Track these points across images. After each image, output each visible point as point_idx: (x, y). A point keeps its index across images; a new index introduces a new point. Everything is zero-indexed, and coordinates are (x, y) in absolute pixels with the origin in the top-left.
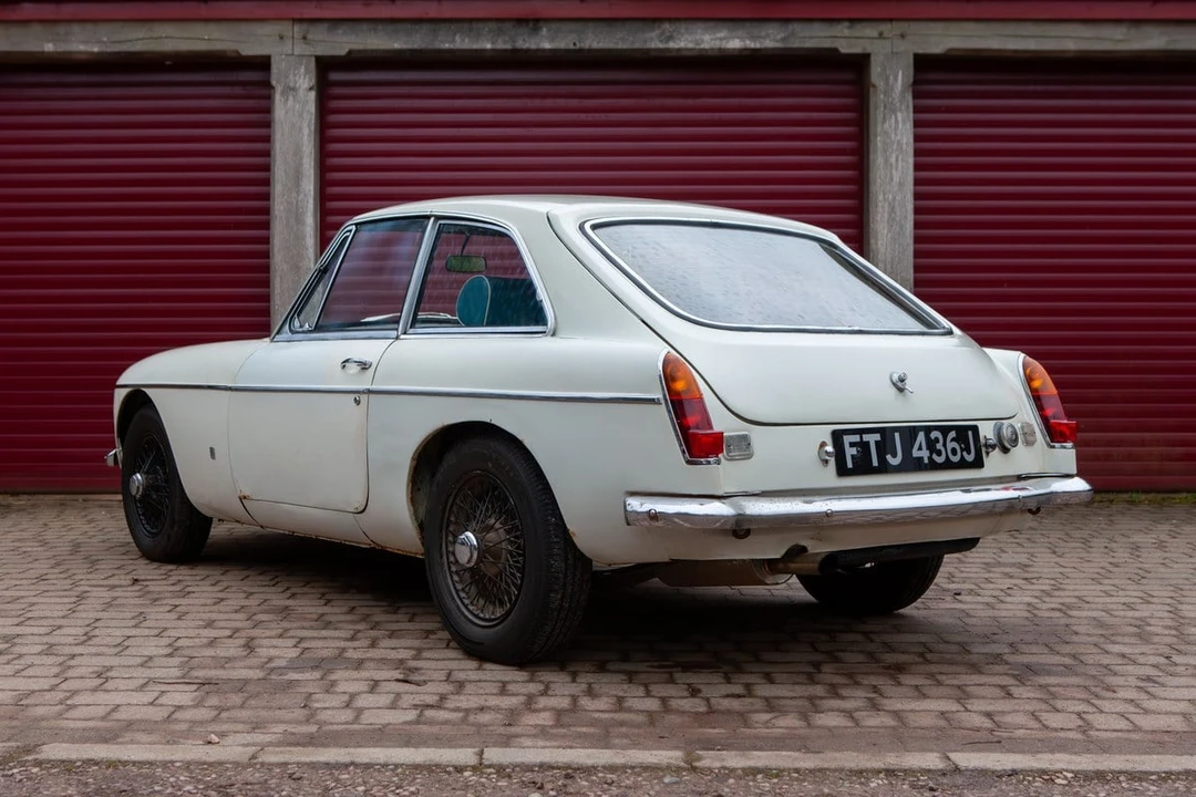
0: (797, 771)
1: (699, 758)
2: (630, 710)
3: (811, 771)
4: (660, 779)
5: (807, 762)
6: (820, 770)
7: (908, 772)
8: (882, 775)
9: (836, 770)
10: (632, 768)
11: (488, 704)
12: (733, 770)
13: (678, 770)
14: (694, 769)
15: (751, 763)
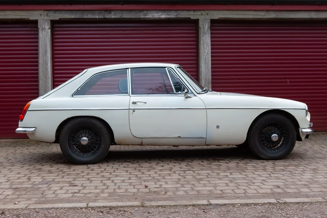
0: (170, 206)
1: (145, 204)
2: (129, 192)
3: (173, 206)
4: (134, 209)
5: (172, 203)
6: (176, 205)
7: (198, 205)
8: (191, 206)
9: (180, 205)
10: (127, 206)
11: (91, 192)
12: (153, 206)
13: (139, 206)
14: (143, 206)
15: (158, 204)
